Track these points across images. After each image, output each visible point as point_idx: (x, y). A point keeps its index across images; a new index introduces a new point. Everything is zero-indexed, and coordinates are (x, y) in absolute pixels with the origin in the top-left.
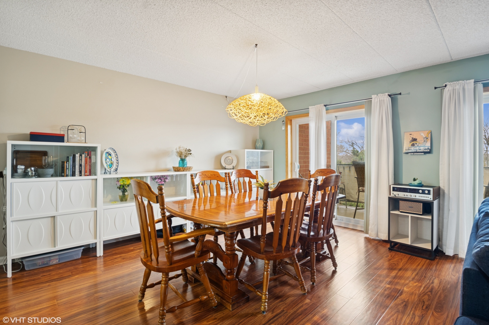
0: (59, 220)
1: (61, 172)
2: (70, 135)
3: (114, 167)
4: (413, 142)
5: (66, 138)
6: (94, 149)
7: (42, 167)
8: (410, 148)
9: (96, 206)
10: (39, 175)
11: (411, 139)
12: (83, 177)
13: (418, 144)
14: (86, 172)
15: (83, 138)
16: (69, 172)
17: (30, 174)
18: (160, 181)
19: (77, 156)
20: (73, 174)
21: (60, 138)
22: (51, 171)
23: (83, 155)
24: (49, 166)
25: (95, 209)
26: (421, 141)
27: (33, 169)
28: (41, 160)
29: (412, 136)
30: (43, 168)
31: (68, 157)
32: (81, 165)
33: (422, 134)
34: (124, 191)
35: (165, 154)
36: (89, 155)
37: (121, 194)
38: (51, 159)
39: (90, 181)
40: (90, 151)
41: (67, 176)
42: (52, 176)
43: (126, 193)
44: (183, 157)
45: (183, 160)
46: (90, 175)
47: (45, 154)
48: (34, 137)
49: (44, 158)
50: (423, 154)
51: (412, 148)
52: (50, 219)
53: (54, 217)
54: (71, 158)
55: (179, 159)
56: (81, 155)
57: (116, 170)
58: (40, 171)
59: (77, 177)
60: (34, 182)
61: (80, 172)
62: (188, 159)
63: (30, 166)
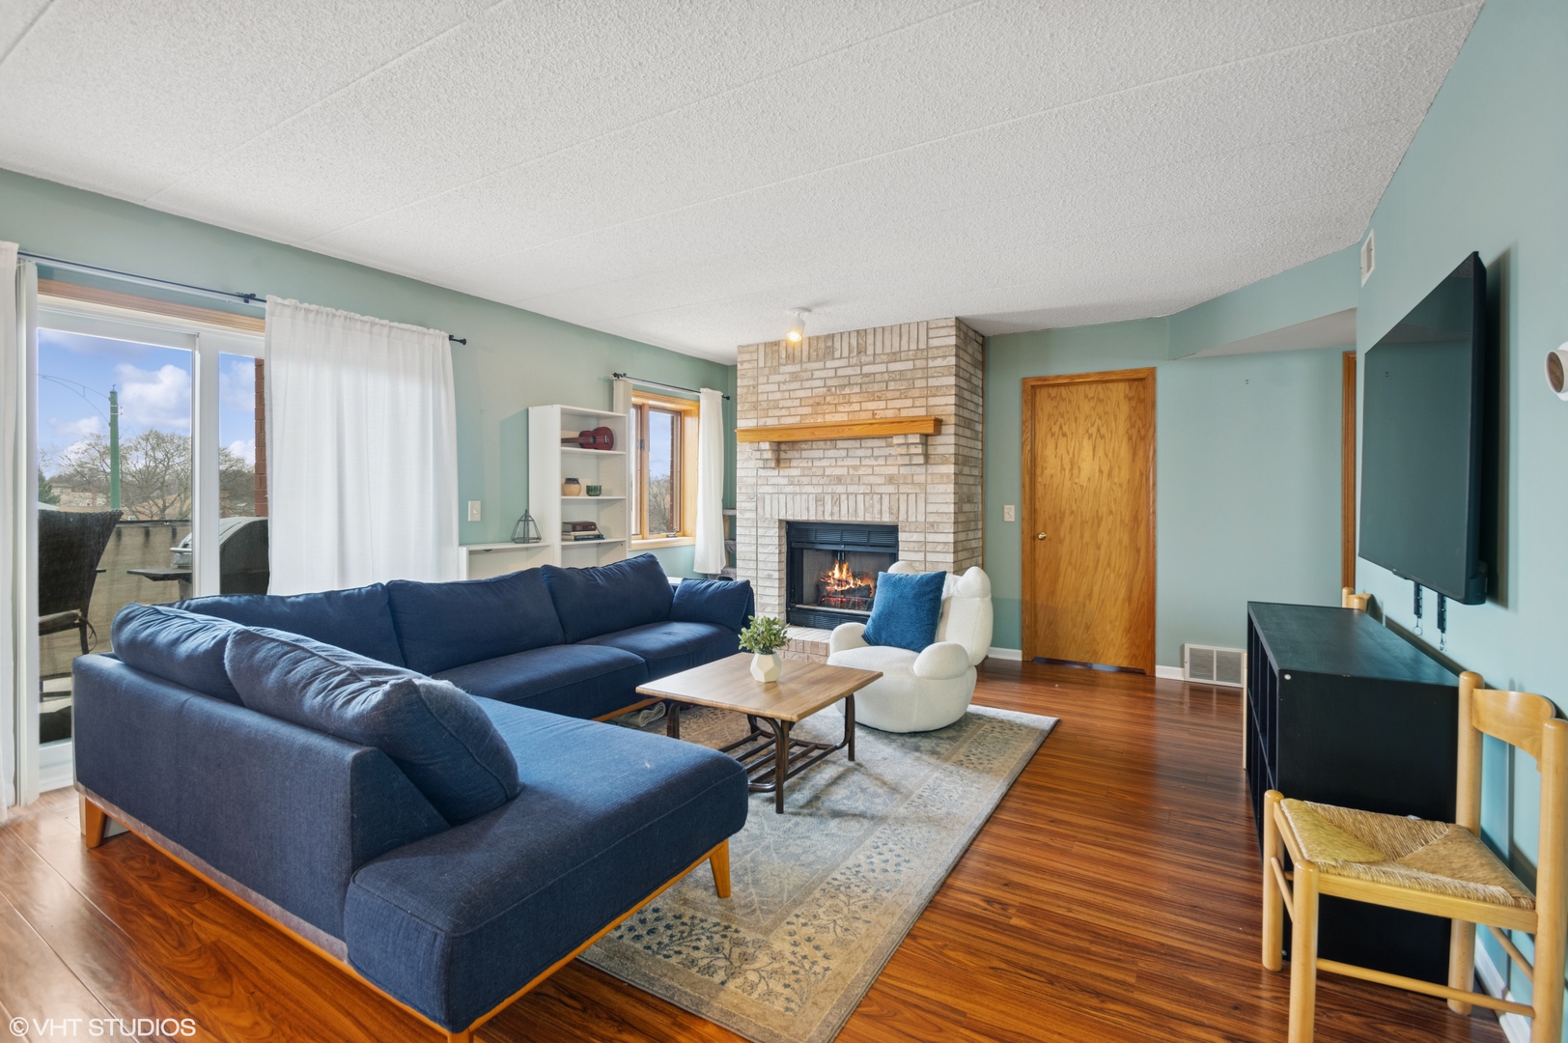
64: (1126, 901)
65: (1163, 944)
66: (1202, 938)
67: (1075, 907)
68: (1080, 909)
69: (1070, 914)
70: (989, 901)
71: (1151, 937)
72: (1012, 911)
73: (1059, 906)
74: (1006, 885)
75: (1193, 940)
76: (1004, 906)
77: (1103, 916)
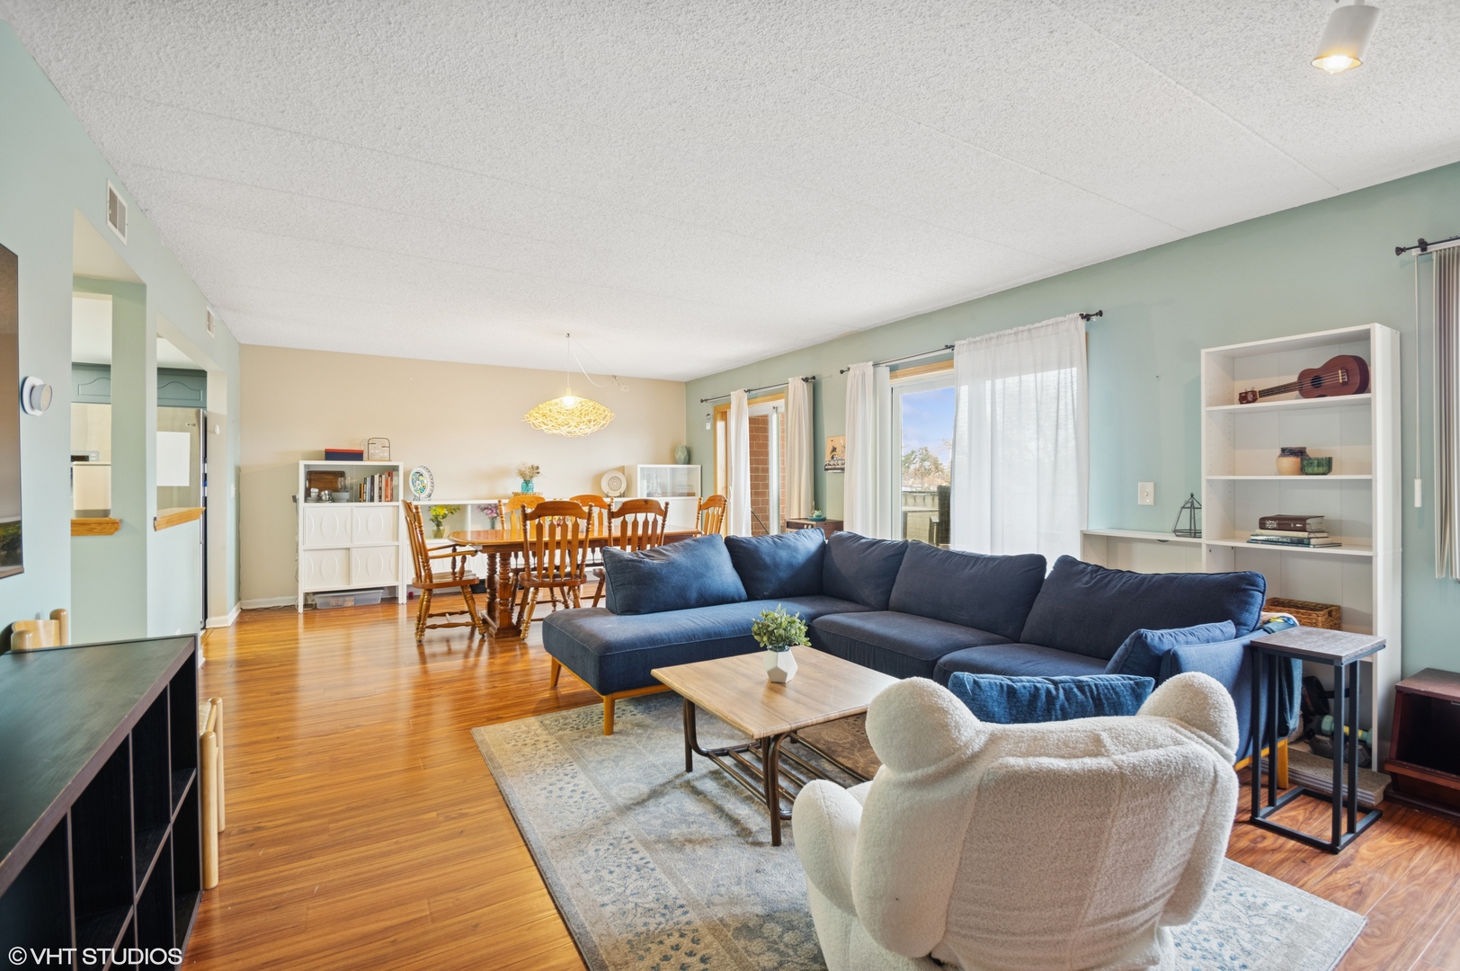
0: (354, 552)
1: (358, 497)
2: (372, 451)
3: (427, 491)
4: (833, 453)
5: (365, 455)
6: (396, 468)
7: (336, 490)
9: (397, 540)
10: (333, 500)
11: (832, 448)
12: (383, 503)
13: (837, 456)
14: (386, 497)
15: (387, 454)
16: (367, 496)
17: (324, 498)
18: (490, 511)
19: (377, 477)
20: (372, 499)
21: (358, 456)
22: (346, 495)
23: (383, 476)
24: (345, 489)
25: (396, 543)
27: (327, 492)
28: (336, 482)
29: (833, 443)
30: (338, 491)
31: (365, 479)
32: (380, 488)
34: (439, 524)
35: (502, 473)
36: (390, 475)
37: (435, 528)
38: (348, 481)
39: (391, 508)
40: (391, 471)
41: (364, 501)
42: (348, 501)
43: (441, 528)
44: (528, 478)
45: (527, 482)
46: (391, 500)
47: (342, 474)
48: (330, 455)
49: (340, 479)
50: (841, 471)
52: (344, 551)
53: (349, 549)
54: (369, 480)
55: (522, 481)
56: (380, 476)
57: (430, 496)
58: (335, 494)
59: (376, 503)
60: (327, 508)
61: (380, 497)
62: (535, 480)
63: (324, 490)
64: (349, 876)
65: (309, 858)
66: (272, 880)
67: (393, 847)
68: (389, 848)
69: (395, 840)
70: (463, 816)
71: (321, 859)
72: (441, 818)
73: (406, 841)
74: (462, 832)
75: (281, 874)
76: (449, 819)
77: (366, 854)
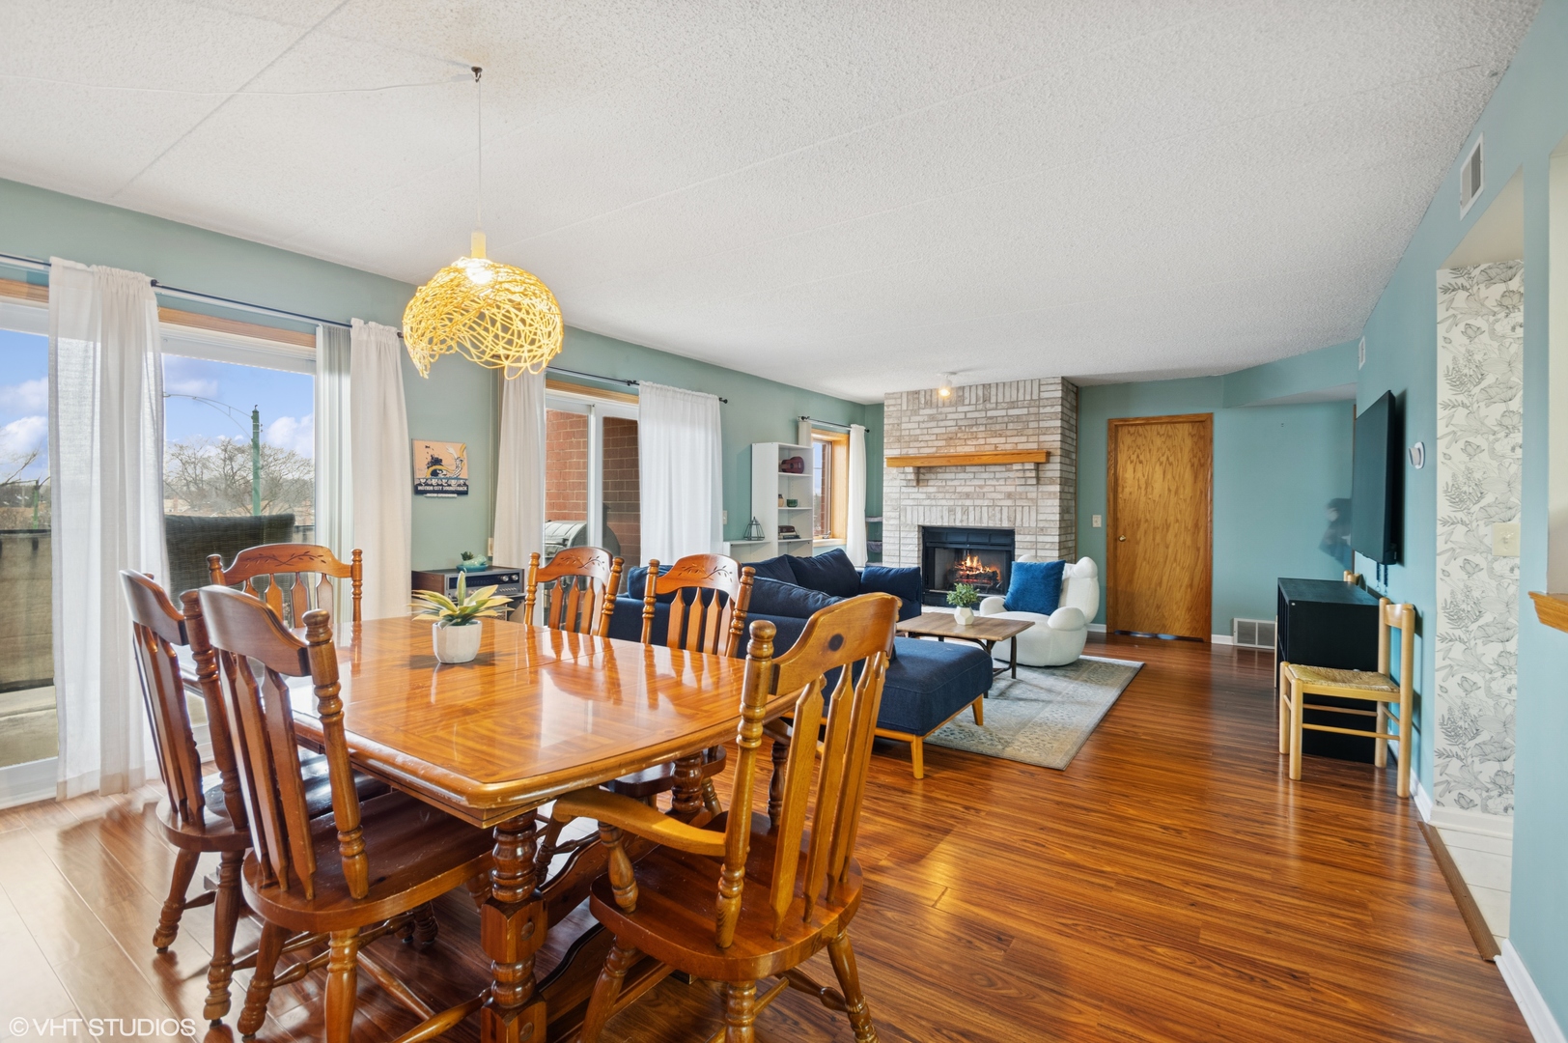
4: (434, 468)
8: (429, 482)
11: (429, 459)
13: (445, 472)
26: (451, 465)
29: (431, 452)
33: (451, 450)
50: (455, 495)
51: (434, 481)
